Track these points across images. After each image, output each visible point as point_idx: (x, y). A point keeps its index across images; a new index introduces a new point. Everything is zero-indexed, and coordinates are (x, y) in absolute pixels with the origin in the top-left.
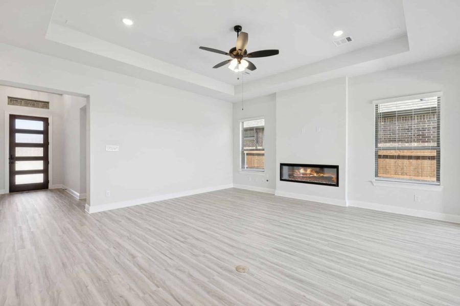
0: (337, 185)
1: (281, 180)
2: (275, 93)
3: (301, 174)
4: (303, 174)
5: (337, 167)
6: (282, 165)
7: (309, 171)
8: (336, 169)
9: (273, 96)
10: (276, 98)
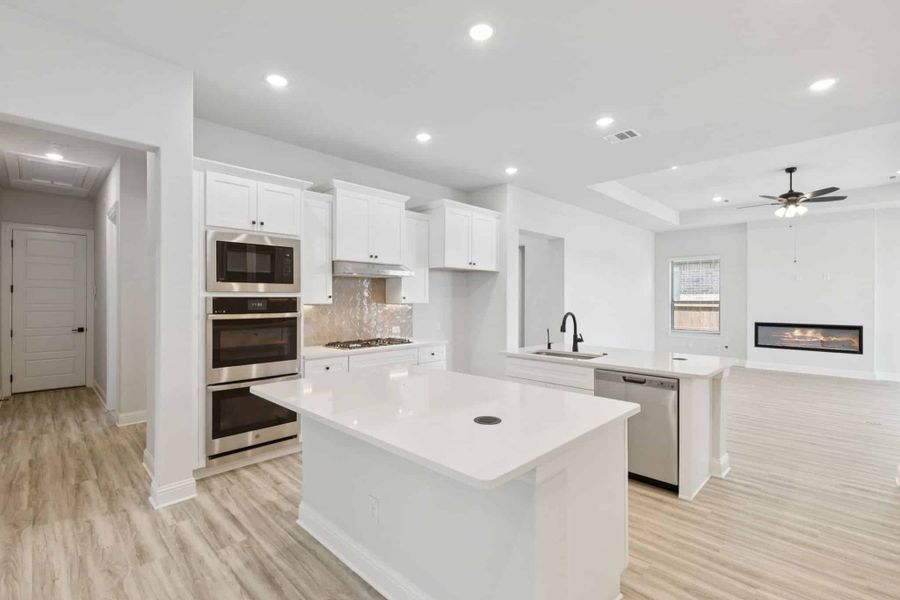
0: (860, 351)
1: (757, 345)
2: (746, 224)
3: (795, 337)
4: (800, 338)
5: (860, 329)
6: (757, 325)
7: (810, 333)
8: (857, 332)
9: (743, 227)
10: (746, 230)
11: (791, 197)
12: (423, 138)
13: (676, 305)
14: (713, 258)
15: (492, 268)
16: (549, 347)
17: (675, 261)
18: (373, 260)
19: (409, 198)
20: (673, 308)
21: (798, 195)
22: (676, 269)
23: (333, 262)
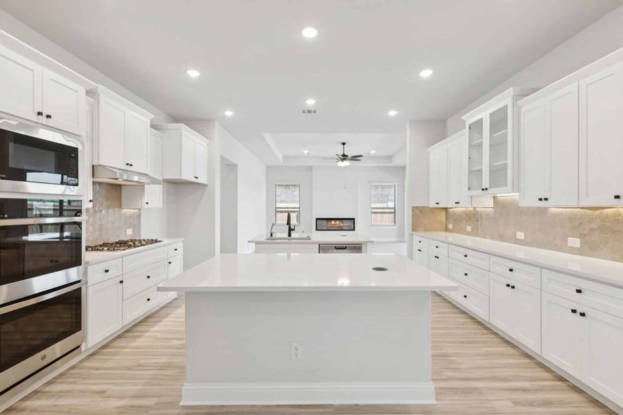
0: (353, 230)
1: (317, 230)
2: (311, 167)
5: (354, 219)
6: (317, 219)
8: (352, 221)
9: (311, 168)
10: (312, 170)
11: (344, 157)
12: (193, 74)
13: (278, 210)
14: (297, 183)
15: (206, 182)
16: (271, 236)
17: (277, 184)
18: (128, 168)
19: (154, 117)
20: (276, 212)
21: (347, 156)
22: (277, 188)
23: (93, 166)
